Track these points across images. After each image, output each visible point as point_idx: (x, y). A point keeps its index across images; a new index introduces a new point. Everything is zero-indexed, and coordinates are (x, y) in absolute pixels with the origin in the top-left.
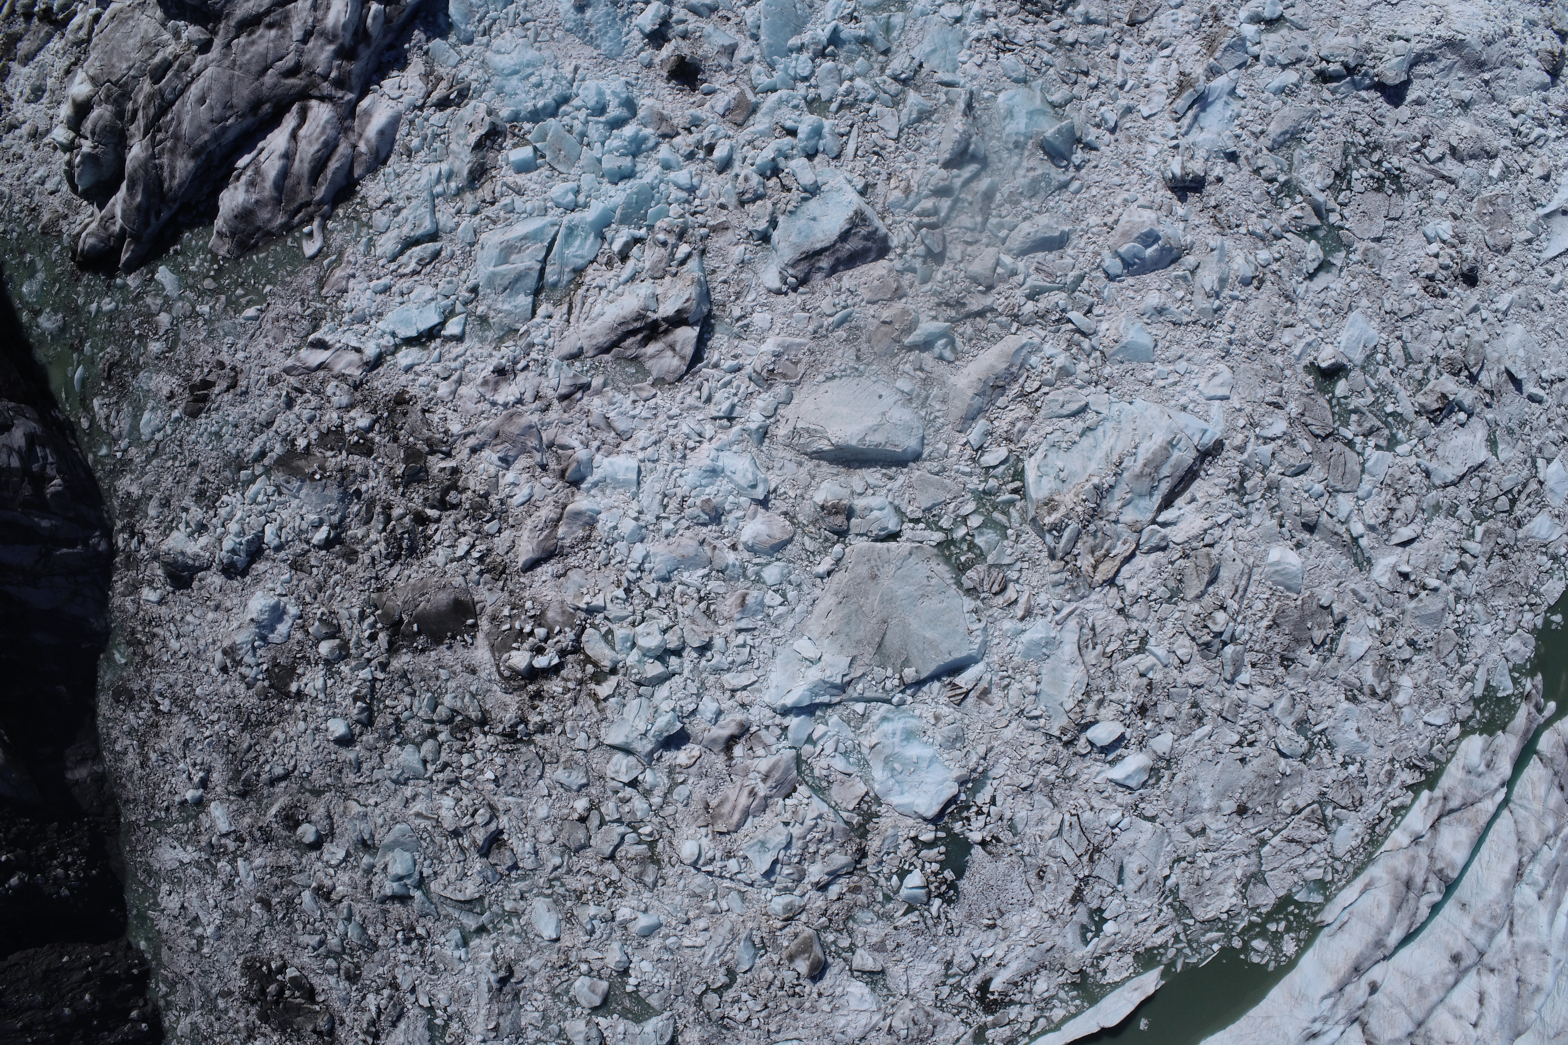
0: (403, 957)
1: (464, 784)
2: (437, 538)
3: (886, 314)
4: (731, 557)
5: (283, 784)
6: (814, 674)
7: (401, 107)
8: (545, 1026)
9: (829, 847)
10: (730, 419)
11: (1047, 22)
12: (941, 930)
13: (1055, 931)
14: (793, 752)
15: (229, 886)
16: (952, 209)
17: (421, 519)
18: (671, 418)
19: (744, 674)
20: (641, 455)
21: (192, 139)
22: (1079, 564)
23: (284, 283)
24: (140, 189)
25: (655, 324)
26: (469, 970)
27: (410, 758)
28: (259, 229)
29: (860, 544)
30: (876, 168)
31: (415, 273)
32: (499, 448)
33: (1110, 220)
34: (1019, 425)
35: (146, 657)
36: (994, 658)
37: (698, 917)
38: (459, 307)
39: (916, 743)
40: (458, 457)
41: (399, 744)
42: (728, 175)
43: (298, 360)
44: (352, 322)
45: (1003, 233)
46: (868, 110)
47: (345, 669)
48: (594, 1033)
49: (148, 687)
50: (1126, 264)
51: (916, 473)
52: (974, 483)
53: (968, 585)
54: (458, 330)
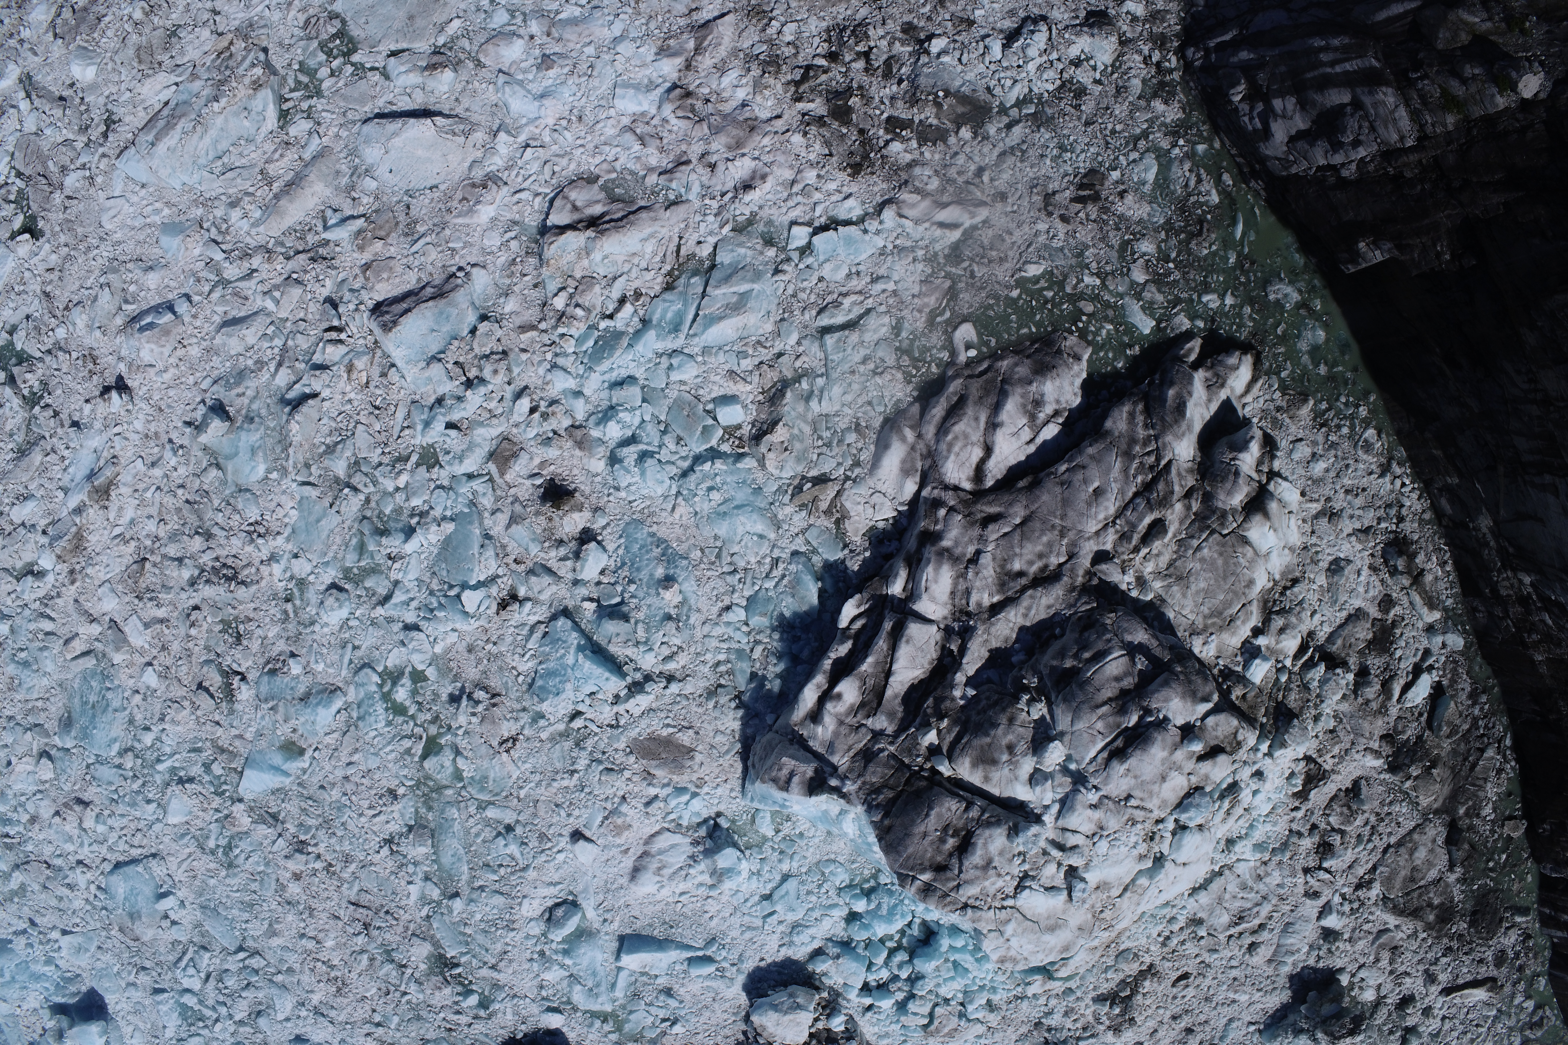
2: (817, 40)
3: (380, 247)
4: (535, 27)
7: (871, 482)
10: (526, 146)
11: (217, 559)
16: (313, 352)
17: (833, 57)
18: (582, 146)
20: (612, 112)
21: (1108, 449)
22: (243, 44)
23: (997, 297)
24: (1170, 402)
25: (589, 227)
28: (1028, 357)
29: (421, 46)
30: (378, 392)
31: (845, 295)
32: (747, 115)
33: (180, 352)
34: (277, 156)
38: (795, 256)
40: (795, 113)
42: (519, 384)
43: (971, 213)
44: (912, 249)
45: (270, 331)
46: (383, 454)
50: (171, 307)
51: (368, 109)
52: (319, 104)
53: (337, 23)
54: (795, 230)
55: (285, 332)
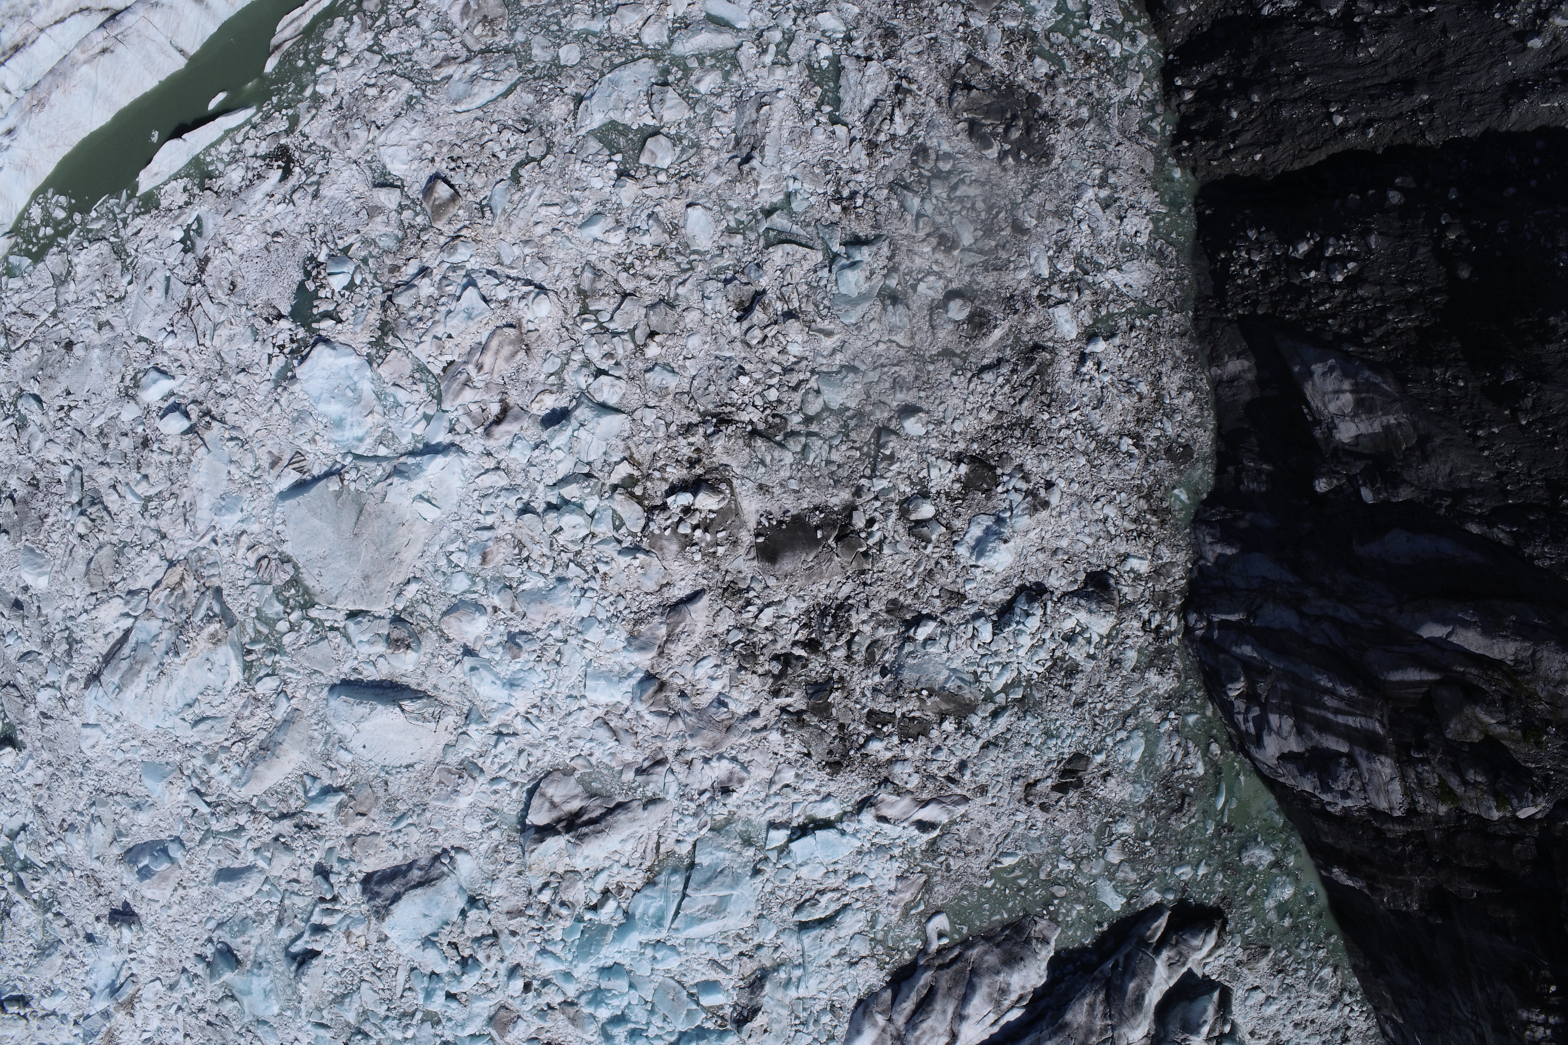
0: (860, 177)
1: (777, 369)
2: (795, 626)
3: (362, 822)
4: (498, 601)
5: (986, 362)
6: (419, 485)
8: (711, 111)
9: (412, 313)
10: (499, 734)
12: (320, 230)
13: (223, 230)
14: (445, 407)
15: (1063, 246)
16: (311, 913)
17: (812, 645)
18: (555, 738)
19: (488, 484)
20: (584, 703)
21: (1065, 1042)
22: (195, 583)
23: (971, 889)
24: (1130, 996)
25: (569, 829)
26: (787, 168)
27: (831, 396)
28: (998, 945)
29: (380, 609)
30: (378, 956)
31: (821, 892)
32: (724, 717)
33: (181, 892)
34: (247, 713)
35: (1148, 497)
36: (267, 497)
37: (543, 236)
38: (773, 856)
39: (334, 416)
40: (772, 708)
41: (848, 409)
42: (510, 963)
43: (950, 811)
44: (891, 847)
45: (266, 888)
46: (389, 1009)
47: (906, 489)
48: (656, 107)
49: (1147, 463)
50: (165, 851)
51: (334, 674)
52: (284, 662)
53: (288, 567)
54: (773, 834)
55: (281, 889)
